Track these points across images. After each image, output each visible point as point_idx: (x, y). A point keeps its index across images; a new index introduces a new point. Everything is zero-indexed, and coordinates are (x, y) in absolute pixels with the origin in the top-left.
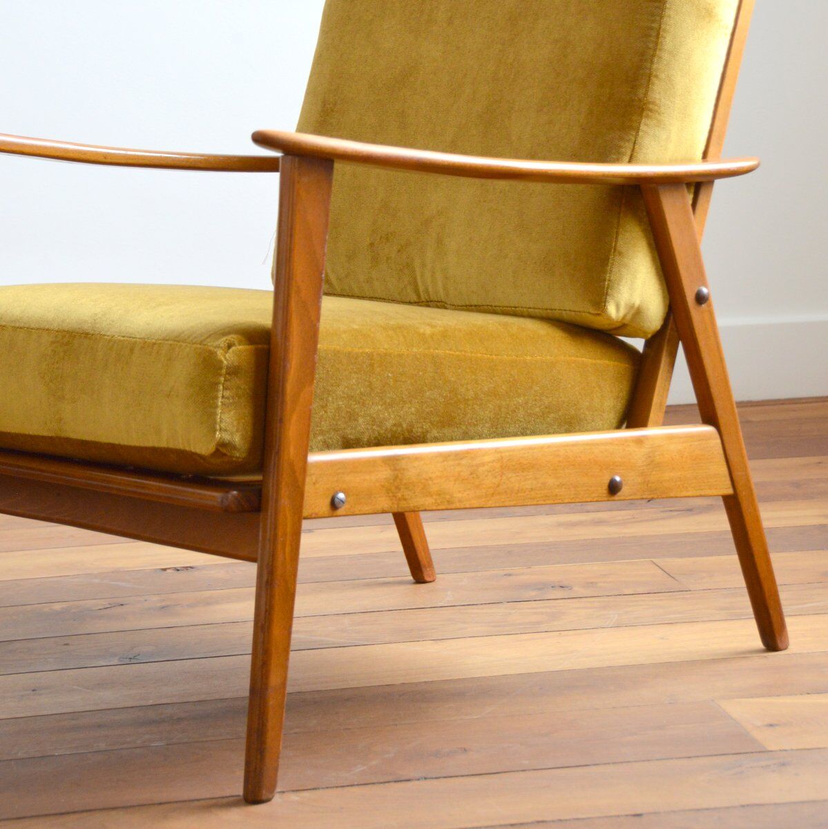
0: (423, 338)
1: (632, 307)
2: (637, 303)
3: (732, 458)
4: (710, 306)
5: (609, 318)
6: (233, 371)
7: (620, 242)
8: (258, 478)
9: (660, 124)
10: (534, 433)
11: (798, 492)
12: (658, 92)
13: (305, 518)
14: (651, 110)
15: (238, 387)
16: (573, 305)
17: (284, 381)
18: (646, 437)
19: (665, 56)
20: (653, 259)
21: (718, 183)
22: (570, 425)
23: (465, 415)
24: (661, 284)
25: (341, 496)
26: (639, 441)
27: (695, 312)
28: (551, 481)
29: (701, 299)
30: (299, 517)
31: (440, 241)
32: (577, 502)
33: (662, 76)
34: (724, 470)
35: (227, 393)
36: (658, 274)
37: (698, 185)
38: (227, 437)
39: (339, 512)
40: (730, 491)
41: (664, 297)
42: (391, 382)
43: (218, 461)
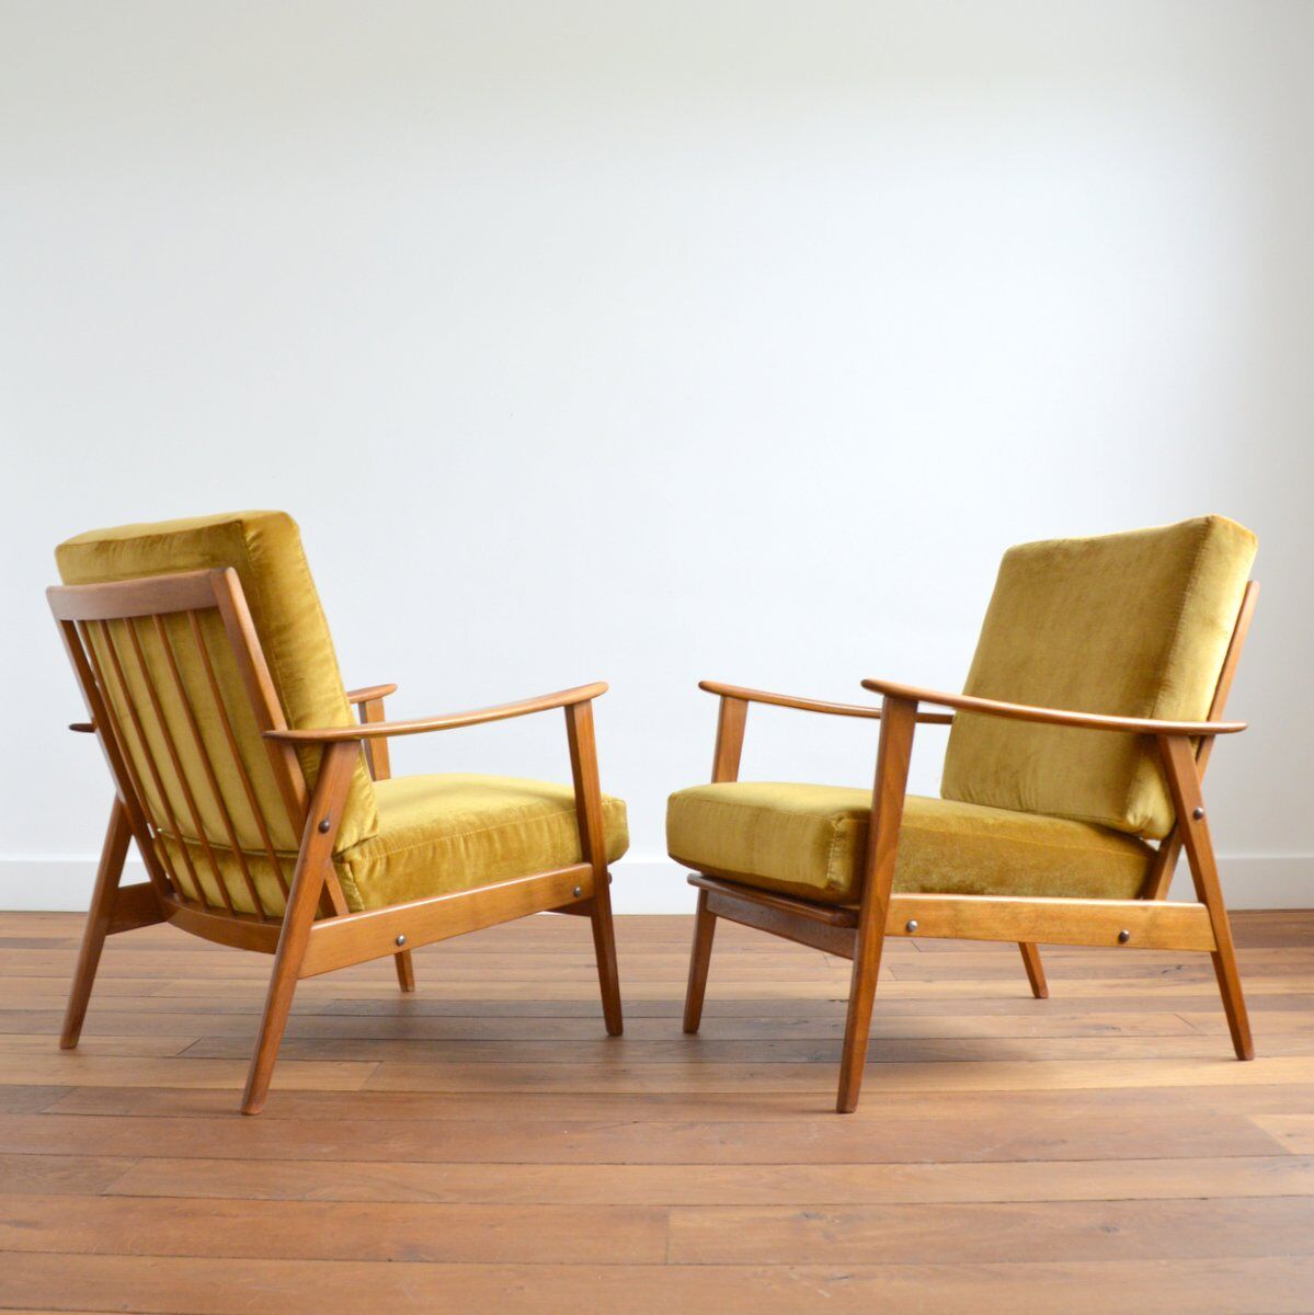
0: (986, 827)
1: (1146, 818)
2: (1150, 815)
3: (1217, 926)
4: (1204, 821)
5: (1128, 823)
6: (842, 835)
7: (1139, 773)
8: (857, 907)
9: (1173, 695)
10: (1067, 896)
11: (1265, 971)
12: (1172, 674)
13: (887, 935)
14: (1166, 685)
15: (845, 846)
16: (1105, 814)
17: (876, 843)
18: (1150, 907)
19: (1179, 650)
20: (1164, 787)
21: (1218, 737)
22: (1096, 893)
23: (1014, 879)
24: (1169, 804)
25: (914, 923)
26: (1145, 909)
27: (1193, 826)
28: (1075, 929)
29: (1197, 816)
30: (881, 934)
31: (1035, 771)
32: (1094, 945)
33: (1175, 662)
34: (1209, 933)
35: (836, 849)
36: (1166, 796)
37: (1201, 738)
38: (834, 877)
39: (912, 934)
40: (1215, 949)
41: (1170, 813)
42: (958, 853)
43: (830, 893)
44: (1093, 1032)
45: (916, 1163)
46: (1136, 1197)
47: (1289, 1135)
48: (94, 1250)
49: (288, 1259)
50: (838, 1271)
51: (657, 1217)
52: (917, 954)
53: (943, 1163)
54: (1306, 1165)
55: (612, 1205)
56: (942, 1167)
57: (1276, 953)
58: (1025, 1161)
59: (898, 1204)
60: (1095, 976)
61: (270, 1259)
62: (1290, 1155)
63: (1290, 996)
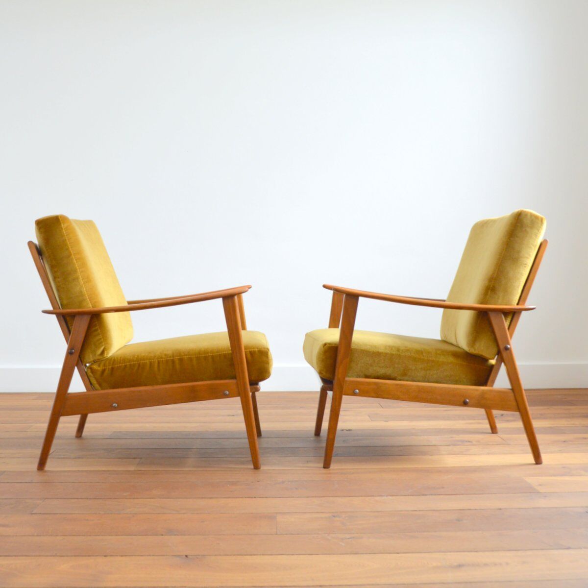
3: (518, 399)
4: (511, 351)
13: (344, 395)
23: (411, 373)
25: (357, 390)
27: (505, 354)
29: (507, 349)
30: (341, 395)
39: (356, 395)
44: (460, 443)
45: (379, 496)
46: (472, 508)
47: (540, 485)
48: (36, 534)
49: (119, 535)
50: (348, 536)
51: (271, 517)
52: (382, 409)
53: (391, 496)
54: (545, 496)
55: (252, 513)
56: (391, 498)
57: (548, 408)
58: (426, 495)
59: (372, 512)
60: (463, 419)
61: (112, 535)
62: (539, 492)
63: (551, 427)
